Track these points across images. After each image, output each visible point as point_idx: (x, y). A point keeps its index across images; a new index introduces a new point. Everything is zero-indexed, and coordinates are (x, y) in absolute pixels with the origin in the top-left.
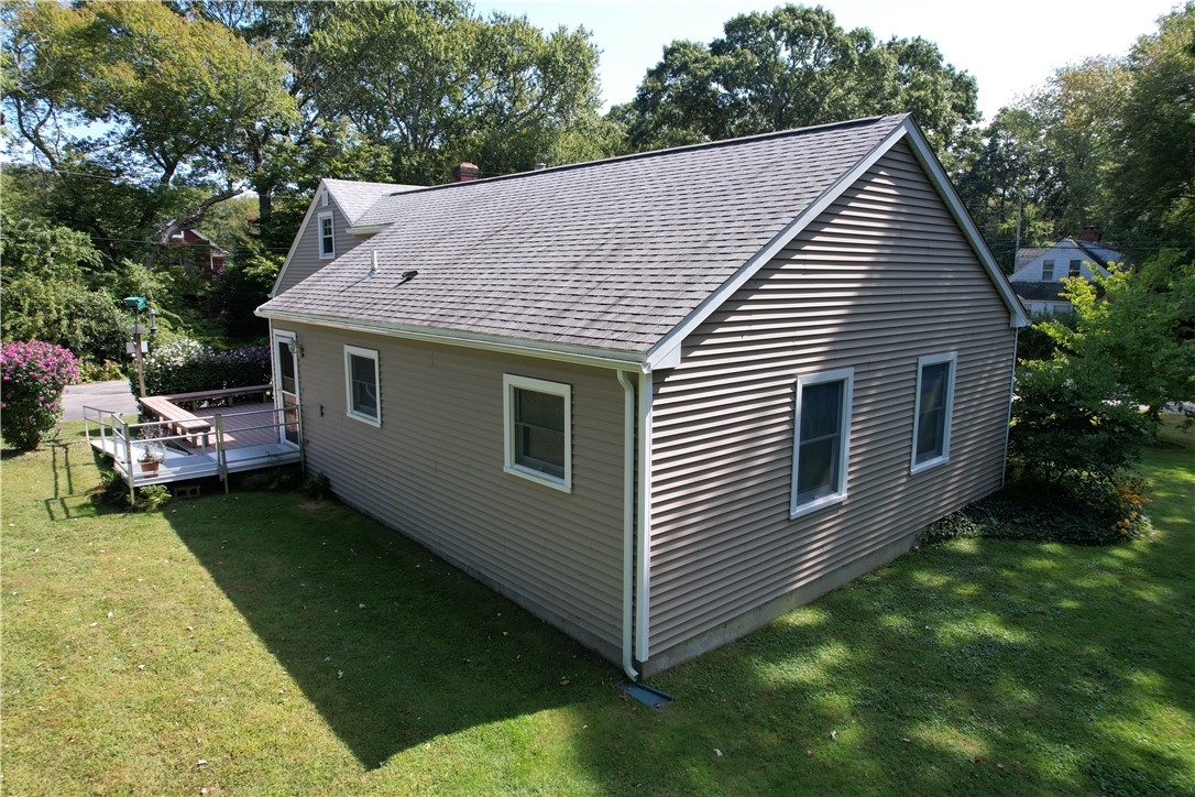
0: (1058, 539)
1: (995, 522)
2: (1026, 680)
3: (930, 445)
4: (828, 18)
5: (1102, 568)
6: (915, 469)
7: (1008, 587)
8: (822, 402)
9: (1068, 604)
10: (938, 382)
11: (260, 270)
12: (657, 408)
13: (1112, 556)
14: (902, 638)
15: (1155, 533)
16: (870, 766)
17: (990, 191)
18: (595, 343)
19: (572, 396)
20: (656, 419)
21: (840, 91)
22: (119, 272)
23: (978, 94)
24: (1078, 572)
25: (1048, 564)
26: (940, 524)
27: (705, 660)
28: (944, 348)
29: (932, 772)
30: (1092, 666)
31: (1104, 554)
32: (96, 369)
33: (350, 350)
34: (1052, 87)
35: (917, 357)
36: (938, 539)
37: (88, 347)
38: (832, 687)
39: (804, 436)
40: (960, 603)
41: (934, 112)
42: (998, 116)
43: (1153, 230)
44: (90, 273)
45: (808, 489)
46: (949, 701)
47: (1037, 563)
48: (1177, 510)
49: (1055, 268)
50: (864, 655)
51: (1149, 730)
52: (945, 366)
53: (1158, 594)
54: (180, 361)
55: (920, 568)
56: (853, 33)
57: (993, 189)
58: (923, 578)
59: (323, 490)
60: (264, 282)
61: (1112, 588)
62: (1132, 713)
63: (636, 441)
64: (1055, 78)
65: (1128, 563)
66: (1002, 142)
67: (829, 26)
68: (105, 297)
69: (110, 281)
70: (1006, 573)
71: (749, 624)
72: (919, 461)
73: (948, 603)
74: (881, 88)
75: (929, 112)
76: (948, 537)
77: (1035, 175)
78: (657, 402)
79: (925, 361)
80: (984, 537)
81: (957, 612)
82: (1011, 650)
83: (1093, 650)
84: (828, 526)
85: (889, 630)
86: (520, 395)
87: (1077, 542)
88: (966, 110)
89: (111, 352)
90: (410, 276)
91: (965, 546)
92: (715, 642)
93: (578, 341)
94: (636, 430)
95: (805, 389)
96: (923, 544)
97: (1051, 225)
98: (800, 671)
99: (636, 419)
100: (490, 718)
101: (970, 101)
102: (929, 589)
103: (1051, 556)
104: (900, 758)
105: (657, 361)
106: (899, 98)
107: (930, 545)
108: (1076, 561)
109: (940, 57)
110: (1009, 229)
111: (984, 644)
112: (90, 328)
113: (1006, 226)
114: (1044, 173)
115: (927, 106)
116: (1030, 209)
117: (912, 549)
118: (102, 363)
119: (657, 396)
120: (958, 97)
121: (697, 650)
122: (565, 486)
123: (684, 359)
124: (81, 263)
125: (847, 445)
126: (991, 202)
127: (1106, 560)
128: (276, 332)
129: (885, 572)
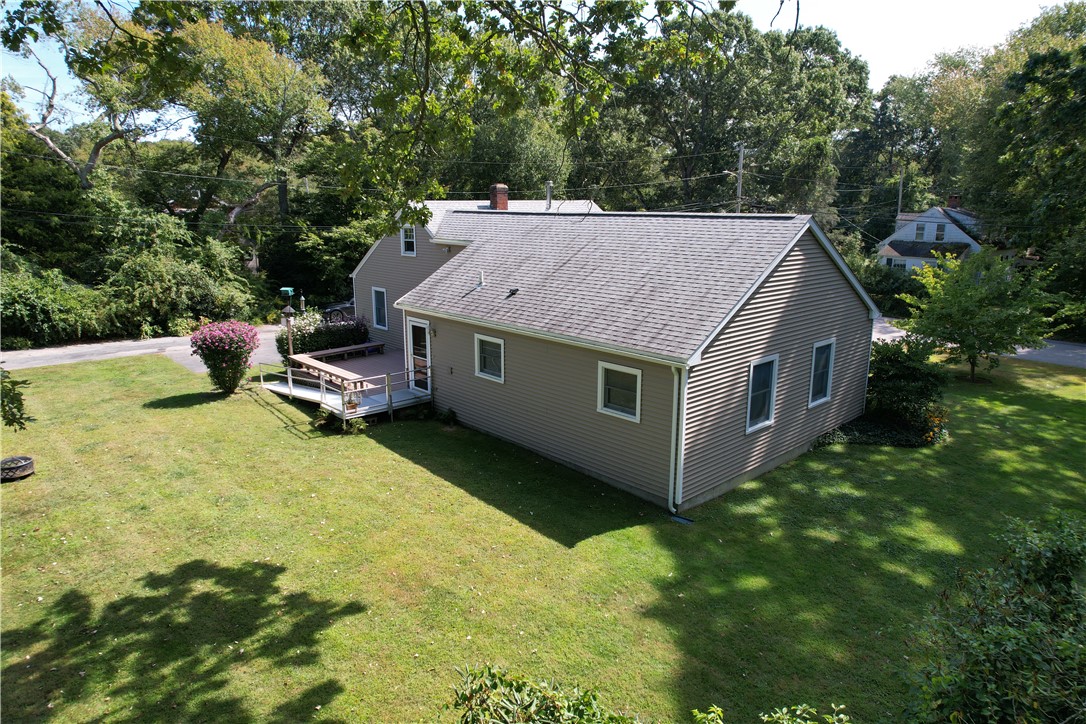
0: (892, 444)
1: (857, 434)
2: (862, 512)
3: (819, 391)
4: (747, 22)
5: (913, 460)
6: (811, 405)
7: (861, 470)
8: (763, 373)
9: (890, 478)
10: (825, 355)
11: (310, 244)
12: (689, 383)
13: (921, 453)
14: (803, 495)
15: (949, 439)
16: (787, 545)
17: (880, 148)
18: (658, 352)
19: (642, 375)
20: (689, 388)
21: (756, 80)
22: (203, 248)
23: (869, 76)
24: (900, 462)
25: (884, 457)
26: (825, 436)
27: (705, 505)
28: (828, 336)
29: (816, 547)
30: (896, 506)
31: (916, 452)
32: (194, 323)
33: (478, 337)
34: (931, 70)
35: (812, 344)
36: (823, 444)
37: (190, 308)
38: (769, 516)
39: (753, 392)
40: (834, 478)
41: (832, 101)
42: (889, 83)
43: (1000, 204)
44: (183, 248)
45: (755, 418)
46: (825, 521)
47: (878, 457)
48: (967, 426)
49: (926, 229)
50: (783, 501)
51: (915, 531)
52: (829, 346)
53: (939, 473)
54: (312, 329)
55: (812, 461)
56: (767, 34)
57: (883, 147)
58: (815, 466)
59: (451, 418)
60: (312, 252)
61: (916, 470)
62: (908, 524)
63: (679, 399)
64: (934, 61)
65: (927, 456)
66: (891, 106)
67: (748, 28)
68: (196, 267)
69: (197, 254)
70: (860, 463)
71: (724, 489)
72: (813, 401)
73: (827, 478)
74: (790, 80)
75: (828, 101)
76: (830, 444)
77: (919, 134)
78: (689, 381)
79: (818, 345)
80: (851, 443)
81: (831, 482)
82: (858, 499)
83: (897, 499)
84: (764, 439)
85: (796, 491)
86: (607, 371)
87: (903, 446)
88: (858, 89)
89: (206, 310)
90: (513, 293)
91: (838, 448)
92: (709, 497)
93: (648, 349)
94: (679, 394)
95: (755, 367)
96: (815, 448)
97: (930, 180)
98: (752, 509)
99: (679, 389)
100: (614, 528)
101: (862, 82)
102: (817, 472)
103: (886, 453)
104: (800, 543)
105: (691, 363)
106: (803, 89)
107: (819, 448)
108: (900, 456)
109: (838, 43)
110: (895, 184)
111: (844, 497)
112: (192, 293)
113: (892, 181)
114: (926, 132)
115: (826, 97)
116: (914, 166)
117: (809, 451)
118: (198, 319)
119: (690, 378)
120: (853, 79)
121: (701, 500)
122: (637, 419)
123: (702, 359)
124: (176, 241)
125: (774, 394)
126: (881, 158)
127: (917, 455)
128: (409, 318)
129: (793, 463)
